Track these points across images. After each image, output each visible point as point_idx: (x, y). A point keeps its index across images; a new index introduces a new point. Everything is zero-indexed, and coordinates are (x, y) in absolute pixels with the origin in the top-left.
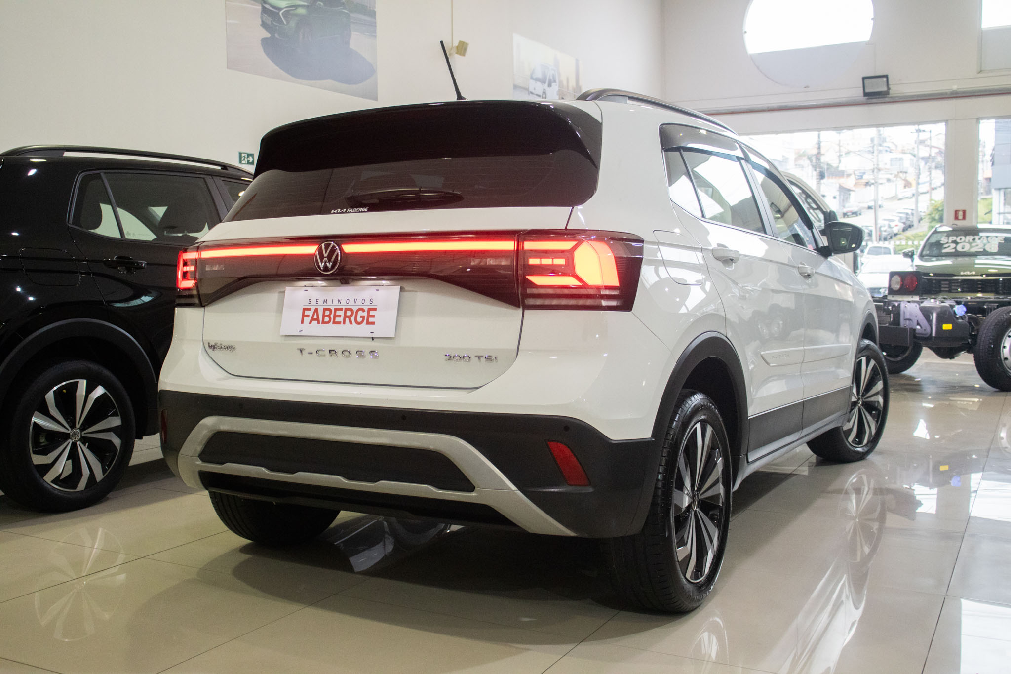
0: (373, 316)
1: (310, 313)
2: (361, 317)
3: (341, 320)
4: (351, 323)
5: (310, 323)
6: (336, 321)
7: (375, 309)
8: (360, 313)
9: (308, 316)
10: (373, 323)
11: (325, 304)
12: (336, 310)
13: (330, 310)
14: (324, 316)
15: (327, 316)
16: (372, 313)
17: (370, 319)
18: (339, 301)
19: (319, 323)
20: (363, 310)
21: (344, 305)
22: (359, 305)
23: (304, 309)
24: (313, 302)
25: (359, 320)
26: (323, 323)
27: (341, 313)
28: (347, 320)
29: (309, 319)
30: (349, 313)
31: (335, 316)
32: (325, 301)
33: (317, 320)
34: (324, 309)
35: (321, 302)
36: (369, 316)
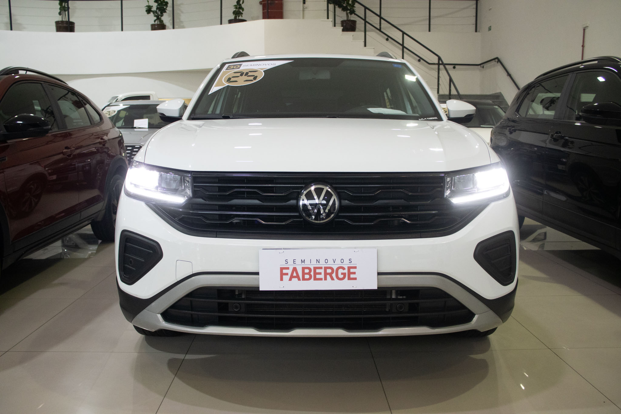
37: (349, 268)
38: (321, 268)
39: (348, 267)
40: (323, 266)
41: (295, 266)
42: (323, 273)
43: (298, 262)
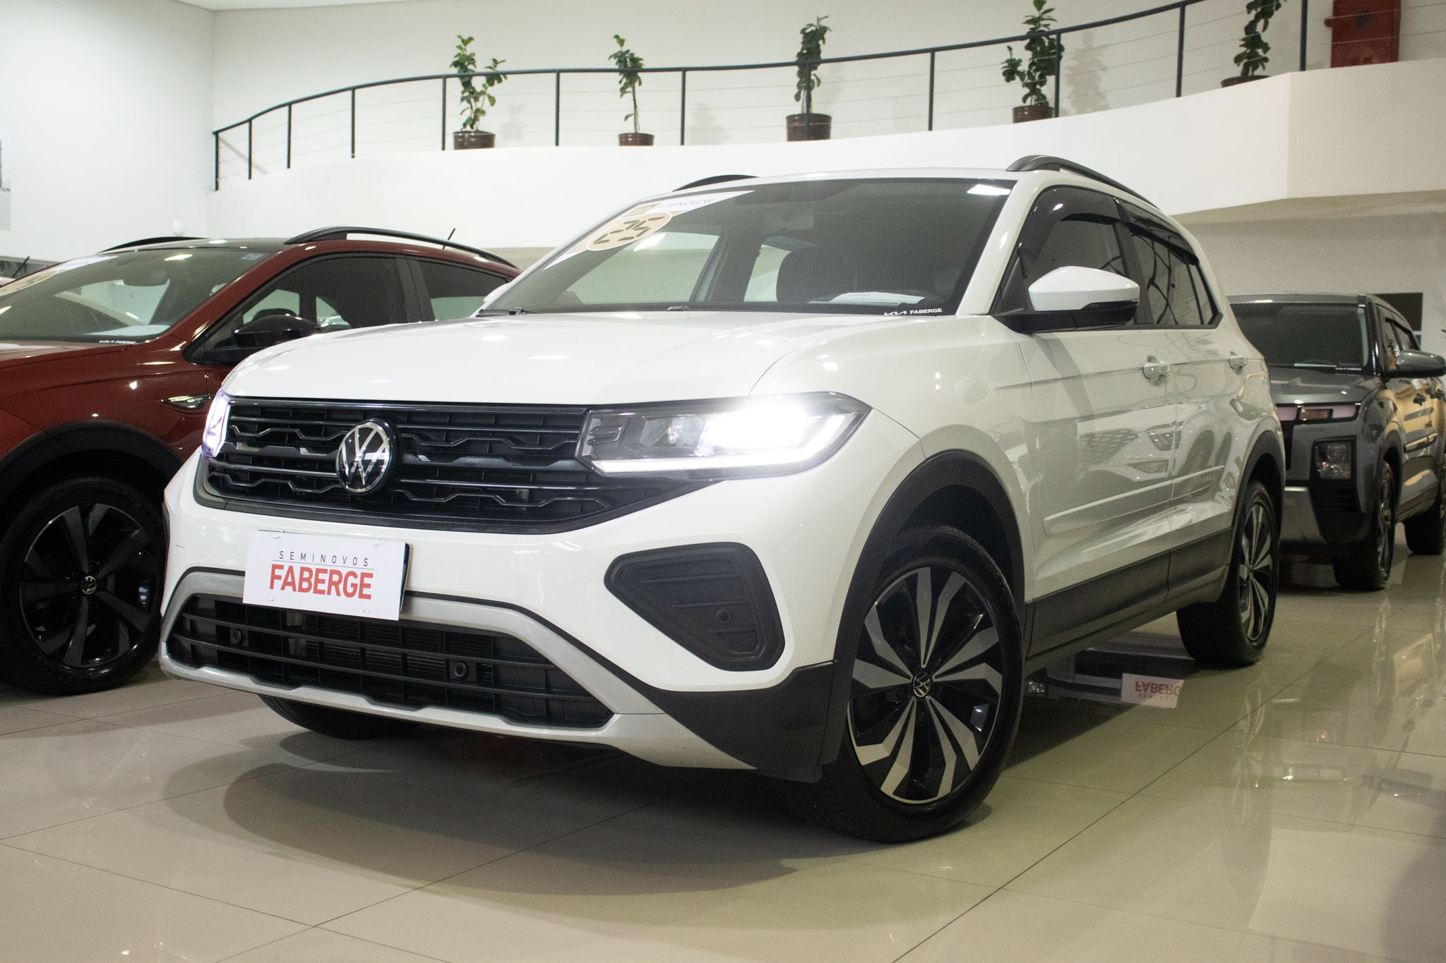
37: (364, 575)
38: (325, 571)
39: (362, 574)
40: (329, 568)
41: (291, 564)
42: (327, 582)
43: (297, 557)
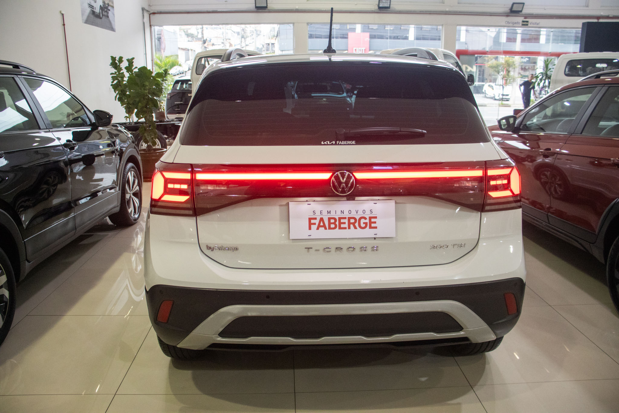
0: (375, 222)
1: (317, 222)
2: (364, 223)
3: (346, 225)
4: (355, 228)
5: (318, 229)
6: (341, 227)
7: (376, 218)
8: (363, 221)
9: (315, 224)
10: (376, 228)
11: (329, 214)
12: (340, 219)
13: (335, 219)
14: (330, 223)
15: (332, 223)
16: (373, 220)
17: (372, 224)
18: (342, 212)
19: (326, 229)
20: (365, 218)
21: (346, 215)
22: (360, 214)
23: (310, 219)
24: (318, 213)
25: (363, 225)
26: (330, 228)
27: (346, 221)
28: (352, 226)
29: (316, 226)
30: (352, 221)
31: (340, 223)
32: (329, 212)
33: (324, 226)
34: (328, 218)
35: (325, 212)
36: (371, 223)
